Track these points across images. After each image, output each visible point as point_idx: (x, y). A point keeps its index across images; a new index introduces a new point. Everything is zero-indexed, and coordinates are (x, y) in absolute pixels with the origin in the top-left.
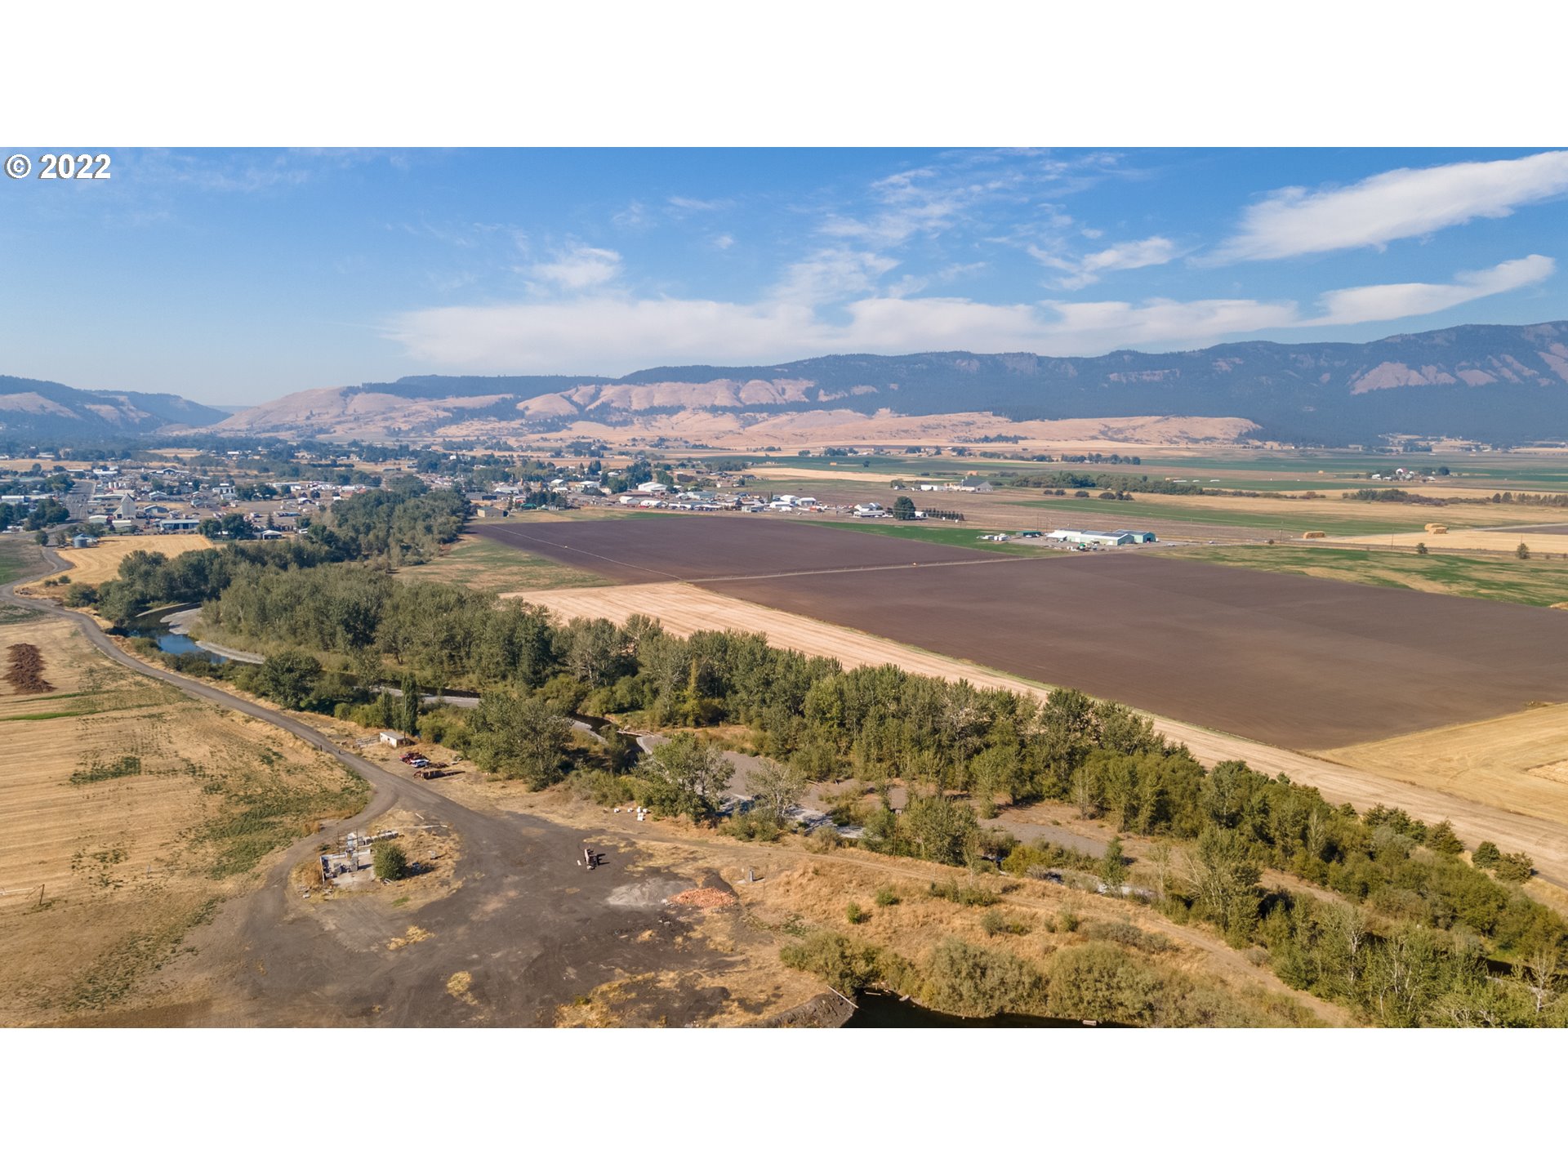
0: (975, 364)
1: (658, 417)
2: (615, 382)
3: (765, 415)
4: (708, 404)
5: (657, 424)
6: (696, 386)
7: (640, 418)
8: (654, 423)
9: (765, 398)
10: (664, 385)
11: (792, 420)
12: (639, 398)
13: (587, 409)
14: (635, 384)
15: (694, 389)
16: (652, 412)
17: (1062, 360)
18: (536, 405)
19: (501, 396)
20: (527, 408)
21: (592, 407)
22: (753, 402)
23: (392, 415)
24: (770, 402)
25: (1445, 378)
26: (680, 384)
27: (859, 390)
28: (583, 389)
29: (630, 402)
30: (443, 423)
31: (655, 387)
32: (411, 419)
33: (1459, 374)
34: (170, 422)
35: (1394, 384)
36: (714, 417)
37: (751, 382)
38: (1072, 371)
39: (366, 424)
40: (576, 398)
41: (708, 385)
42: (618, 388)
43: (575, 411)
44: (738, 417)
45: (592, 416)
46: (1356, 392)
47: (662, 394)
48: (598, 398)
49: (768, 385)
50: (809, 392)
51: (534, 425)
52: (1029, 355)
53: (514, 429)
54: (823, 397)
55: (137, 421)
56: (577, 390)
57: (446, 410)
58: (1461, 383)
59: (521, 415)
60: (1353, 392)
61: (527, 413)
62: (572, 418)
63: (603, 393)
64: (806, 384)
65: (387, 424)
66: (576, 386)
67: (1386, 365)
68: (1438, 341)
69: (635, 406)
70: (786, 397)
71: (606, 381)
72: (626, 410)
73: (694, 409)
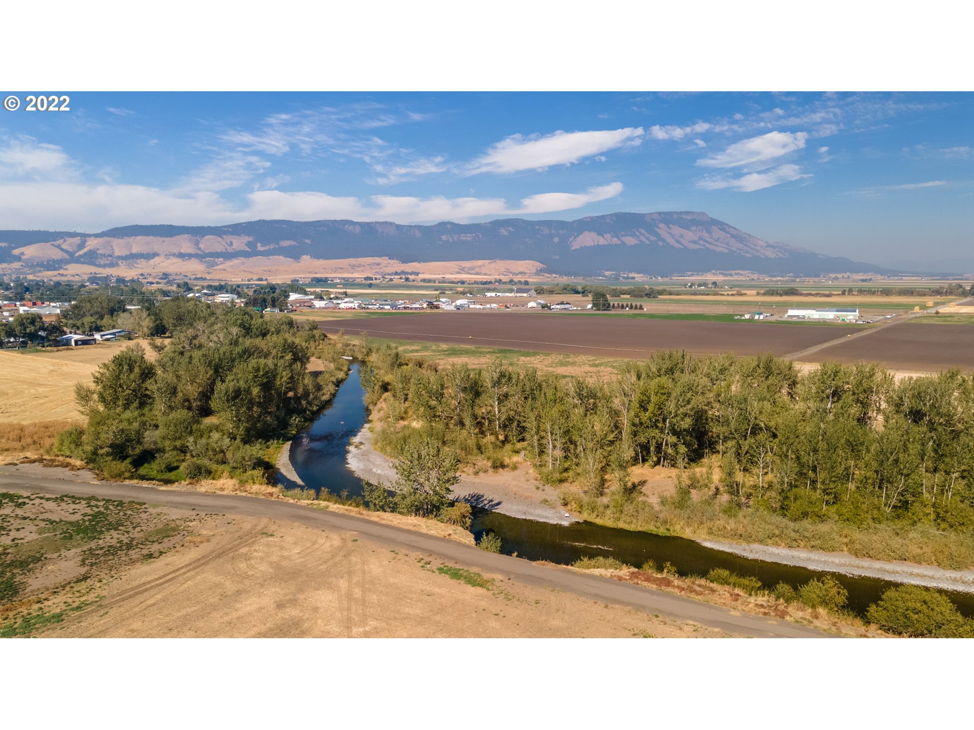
0: (358, 229)
1: (138, 261)
2: (97, 236)
3: (221, 259)
4: (176, 251)
5: (138, 266)
6: (164, 239)
7: (124, 262)
8: (136, 265)
9: (219, 249)
10: (139, 238)
11: (243, 263)
12: (119, 247)
13: (77, 254)
14: (113, 236)
16: (132, 258)
17: (411, 227)
21: (80, 253)
22: (210, 251)
24: (223, 250)
25: (615, 241)
26: (151, 237)
27: (285, 243)
28: (70, 240)
29: (111, 249)
31: (131, 239)
33: (621, 238)
35: (592, 244)
36: (183, 261)
37: (206, 237)
38: (417, 233)
40: (64, 247)
41: (173, 239)
42: (100, 240)
43: (66, 255)
44: (201, 261)
45: (82, 260)
46: (574, 248)
47: (138, 245)
48: (84, 247)
49: (220, 239)
50: (249, 244)
52: (391, 224)
54: (260, 248)
56: (65, 241)
58: (623, 244)
60: (572, 248)
62: (67, 262)
63: (87, 243)
64: (246, 239)
67: (586, 233)
68: (608, 220)
69: (117, 253)
70: (234, 247)
71: (90, 236)
72: (111, 256)
73: (166, 255)
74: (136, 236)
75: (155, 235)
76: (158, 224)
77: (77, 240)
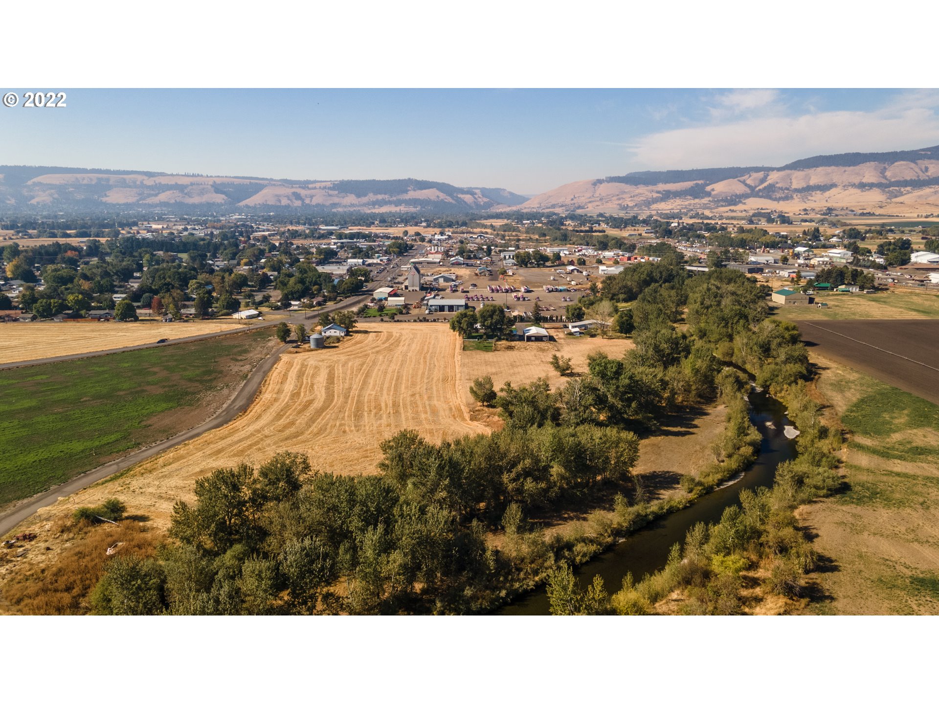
1: (814, 193)
2: (779, 169)
3: (909, 188)
4: (857, 181)
5: (812, 198)
6: (847, 168)
7: (799, 194)
8: (810, 198)
9: (909, 176)
10: (820, 169)
12: (798, 180)
13: (757, 189)
14: (795, 169)
15: (845, 171)
16: (808, 189)
18: (720, 188)
19: (695, 182)
20: (713, 190)
21: (761, 187)
22: (898, 179)
23: (624, 196)
24: (913, 178)
26: (833, 167)
28: (755, 175)
29: (791, 183)
30: (655, 201)
31: (811, 171)
32: (635, 198)
34: (498, 204)
36: (862, 191)
37: (897, 164)
39: (607, 202)
40: (749, 182)
41: (857, 168)
42: (781, 174)
43: (748, 191)
44: (883, 191)
45: (761, 194)
47: (817, 176)
48: (766, 181)
49: (913, 165)
51: (718, 201)
53: (704, 204)
55: (482, 203)
56: (750, 176)
57: (658, 192)
59: (709, 194)
61: (713, 193)
62: (746, 196)
63: (769, 178)
65: (620, 202)
66: (749, 173)
69: (795, 186)
70: (929, 173)
71: (772, 169)
72: (787, 189)
73: (844, 186)
74: (817, 167)
75: (837, 165)
76: (843, 153)
77: (761, 175)
